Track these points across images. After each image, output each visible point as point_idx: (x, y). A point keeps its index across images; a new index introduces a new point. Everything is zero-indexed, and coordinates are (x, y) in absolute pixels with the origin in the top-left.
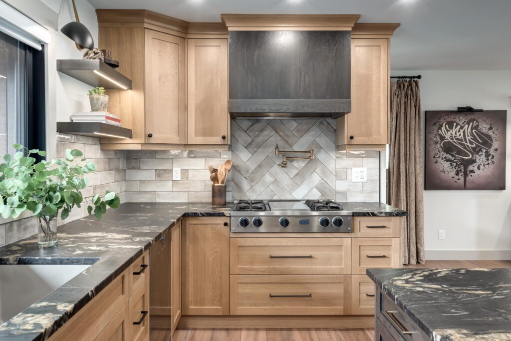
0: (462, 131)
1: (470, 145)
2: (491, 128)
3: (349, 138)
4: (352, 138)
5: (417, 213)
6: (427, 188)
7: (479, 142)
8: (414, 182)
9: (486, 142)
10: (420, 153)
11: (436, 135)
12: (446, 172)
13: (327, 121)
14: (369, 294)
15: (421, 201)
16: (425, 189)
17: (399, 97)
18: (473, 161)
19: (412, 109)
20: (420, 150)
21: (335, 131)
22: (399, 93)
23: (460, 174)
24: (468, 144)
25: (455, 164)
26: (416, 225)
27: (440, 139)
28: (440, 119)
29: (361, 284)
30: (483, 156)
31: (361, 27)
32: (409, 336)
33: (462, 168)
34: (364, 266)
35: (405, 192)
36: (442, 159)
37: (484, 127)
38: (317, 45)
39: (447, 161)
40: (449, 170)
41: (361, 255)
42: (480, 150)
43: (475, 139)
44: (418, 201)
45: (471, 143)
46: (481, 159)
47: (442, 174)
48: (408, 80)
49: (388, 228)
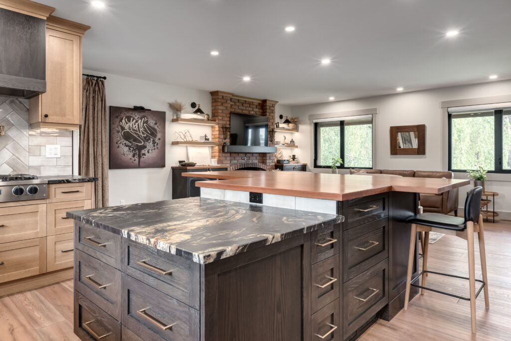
0: (137, 124)
1: (142, 135)
2: (156, 124)
3: (43, 116)
4: (46, 116)
5: (104, 188)
6: (111, 167)
7: (148, 133)
8: (101, 163)
9: (153, 133)
10: (106, 139)
11: (118, 126)
12: (126, 155)
13: (19, 100)
14: (64, 251)
15: (107, 178)
16: (110, 168)
17: (88, 91)
18: (144, 147)
19: (99, 103)
20: (106, 137)
21: (28, 110)
22: (88, 89)
23: (136, 156)
24: (141, 134)
25: (132, 149)
26: (103, 197)
27: (121, 129)
28: (121, 113)
29: (56, 243)
30: (151, 143)
31: (55, 20)
32: (102, 247)
33: (137, 152)
34: (59, 227)
35: (93, 170)
36: (123, 144)
37: (152, 122)
38: (9, 24)
39: (127, 146)
40: (128, 153)
41: (57, 218)
42: (149, 139)
43: (146, 131)
44: (104, 178)
45: (143, 133)
46: (149, 145)
47: (123, 156)
48: (95, 79)
49: (81, 192)
